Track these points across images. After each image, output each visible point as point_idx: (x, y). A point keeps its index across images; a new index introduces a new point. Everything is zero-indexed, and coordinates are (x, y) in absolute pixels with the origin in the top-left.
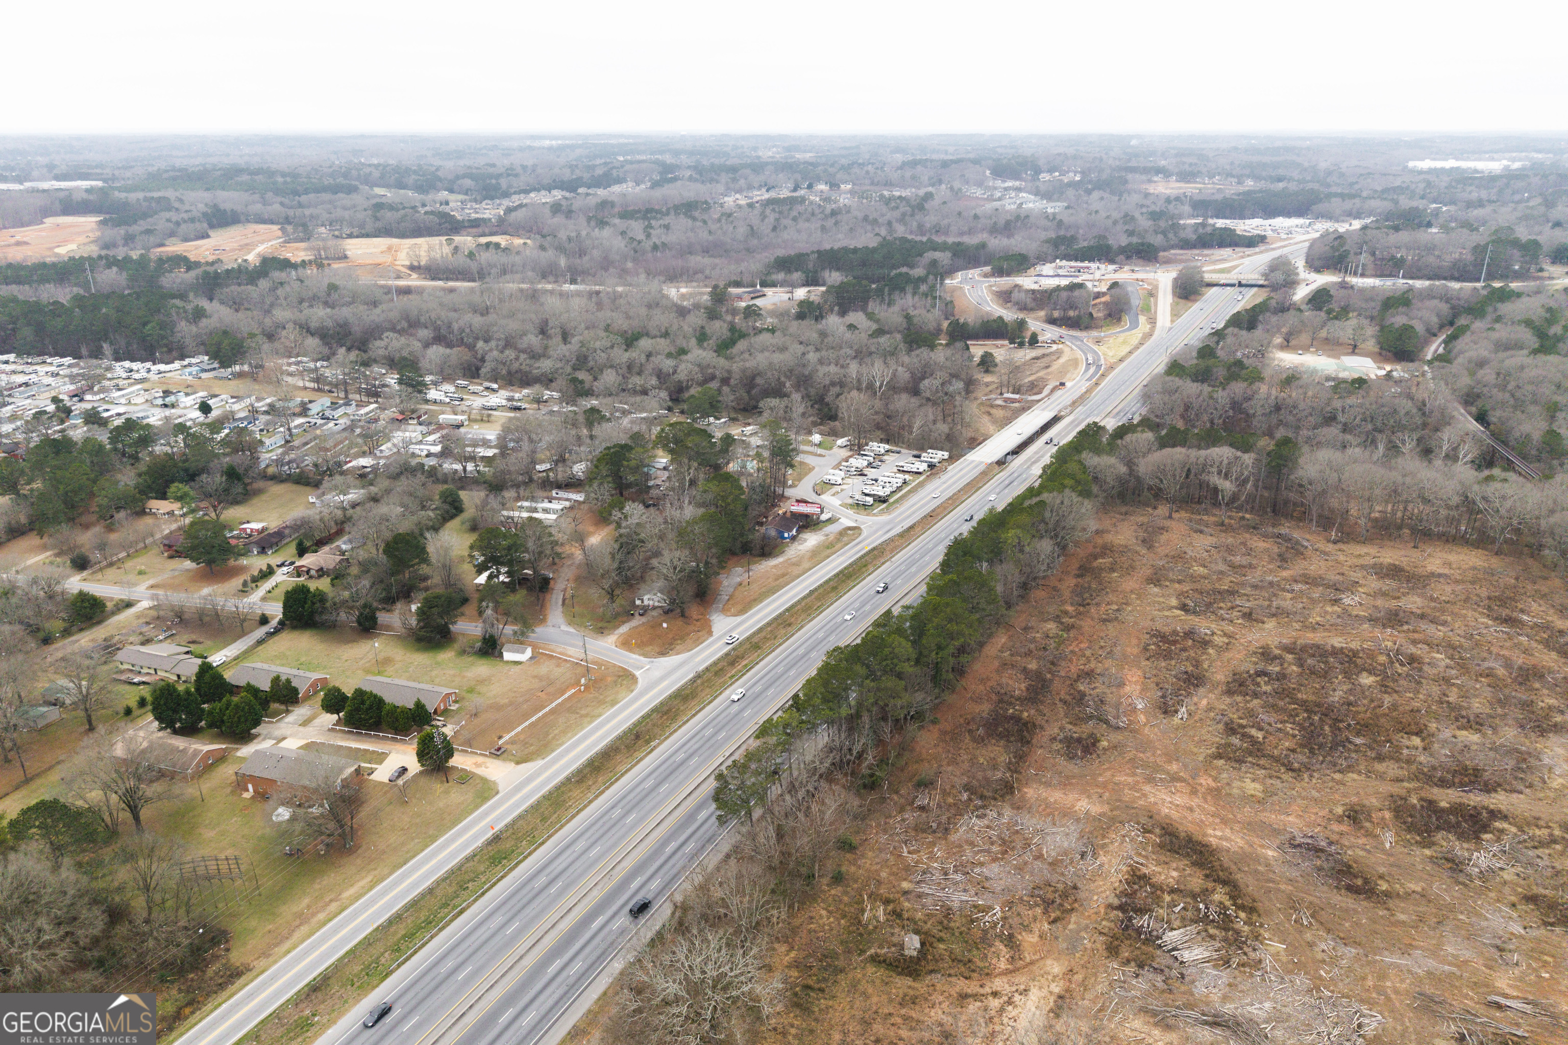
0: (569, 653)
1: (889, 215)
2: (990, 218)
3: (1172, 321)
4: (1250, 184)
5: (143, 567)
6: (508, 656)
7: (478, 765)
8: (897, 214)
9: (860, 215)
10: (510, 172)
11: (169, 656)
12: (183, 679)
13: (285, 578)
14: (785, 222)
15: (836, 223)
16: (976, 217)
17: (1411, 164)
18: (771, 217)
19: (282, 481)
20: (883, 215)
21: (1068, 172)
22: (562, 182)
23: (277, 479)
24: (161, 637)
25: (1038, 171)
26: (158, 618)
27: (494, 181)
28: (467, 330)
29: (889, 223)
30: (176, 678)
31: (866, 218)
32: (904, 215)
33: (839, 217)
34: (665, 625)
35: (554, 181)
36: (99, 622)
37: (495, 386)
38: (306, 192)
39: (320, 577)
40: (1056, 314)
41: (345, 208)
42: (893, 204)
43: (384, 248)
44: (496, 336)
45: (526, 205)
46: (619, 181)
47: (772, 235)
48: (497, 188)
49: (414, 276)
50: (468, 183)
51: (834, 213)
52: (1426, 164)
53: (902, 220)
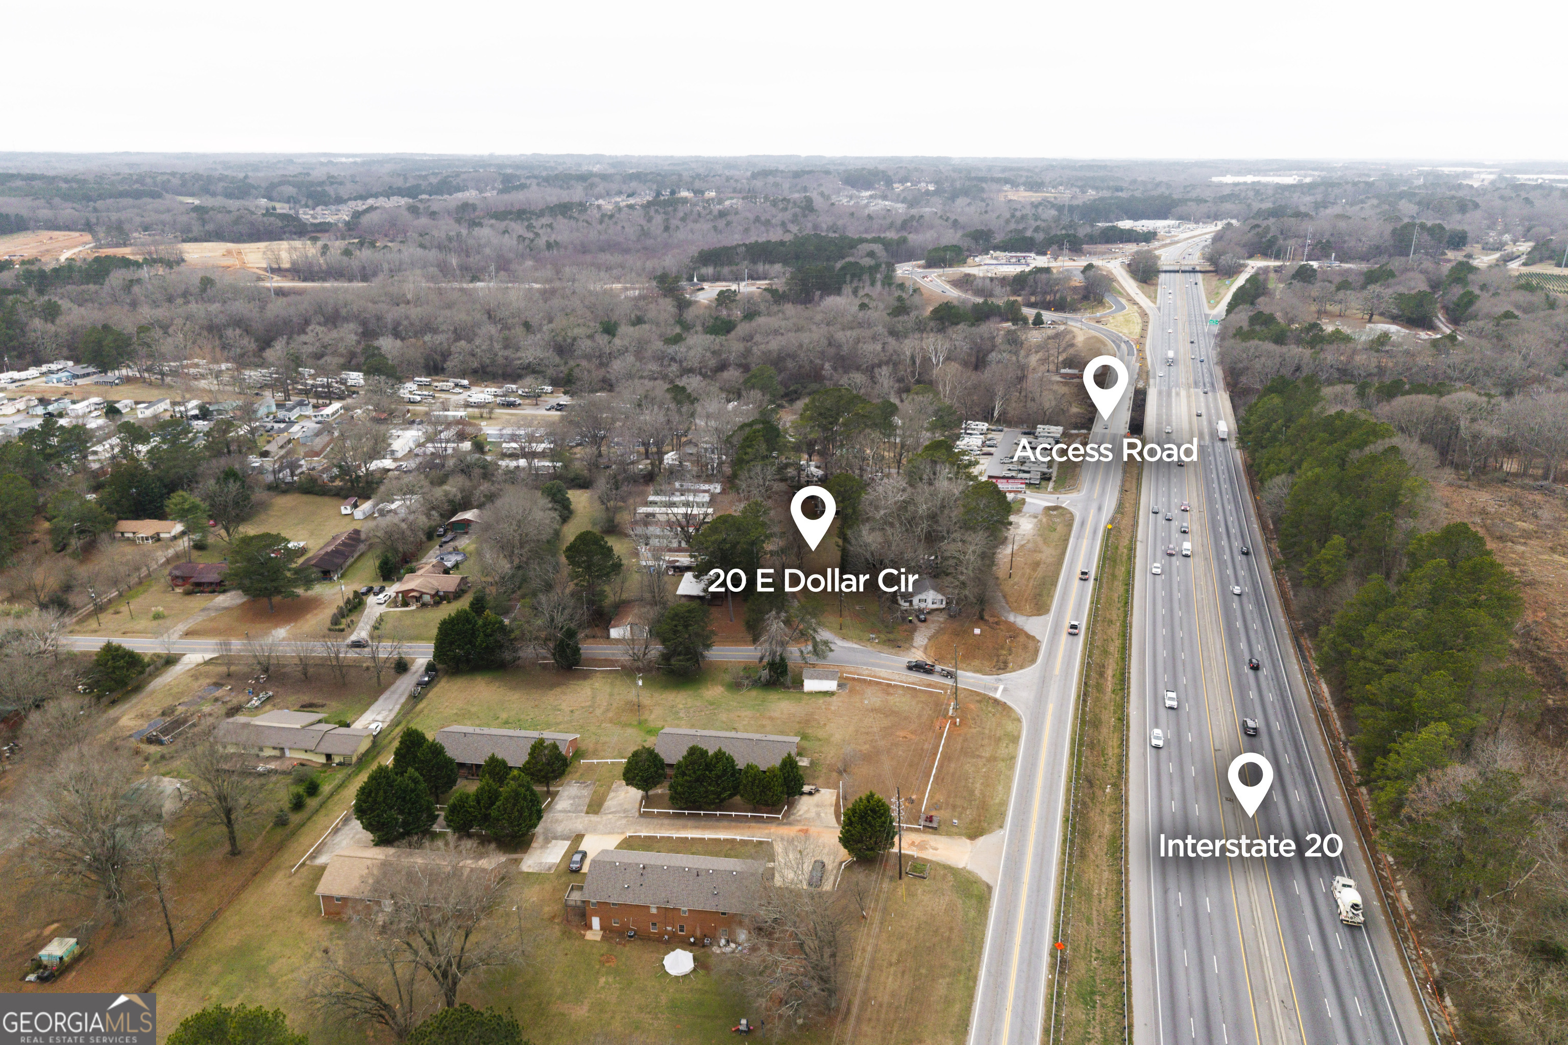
0: (882, 675)
1: (780, 216)
2: (885, 218)
3: (1155, 303)
4: (1091, 193)
5: (161, 609)
6: (810, 685)
7: (922, 847)
8: (788, 215)
9: (751, 216)
10: (332, 180)
11: (303, 728)
12: (337, 760)
13: (383, 609)
14: (674, 222)
15: (728, 224)
16: (870, 217)
17: (1215, 179)
18: (658, 219)
19: (285, 492)
20: (774, 216)
21: (919, 182)
22: (399, 188)
23: (278, 488)
24: (255, 702)
25: (889, 182)
26: (229, 675)
27: (319, 189)
28: (405, 323)
29: (783, 224)
30: (323, 760)
31: (757, 219)
32: (795, 215)
33: (729, 218)
34: (977, 631)
35: (390, 188)
36: (137, 689)
37: (465, 382)
38: (101, 197)
39: (437, 603)
40: (1033, 299)
41: (157, 211)
42: (781, 206)
43: (223, 251)
44: (444, 327)
45: (376, 208)
46: (459, 189)
47: (666, 235)
48: (324, 194)
49: (276, 278)
50: (290, 190)
51: (722, 214)
52: (1229, 179)
53: (795, 220)
